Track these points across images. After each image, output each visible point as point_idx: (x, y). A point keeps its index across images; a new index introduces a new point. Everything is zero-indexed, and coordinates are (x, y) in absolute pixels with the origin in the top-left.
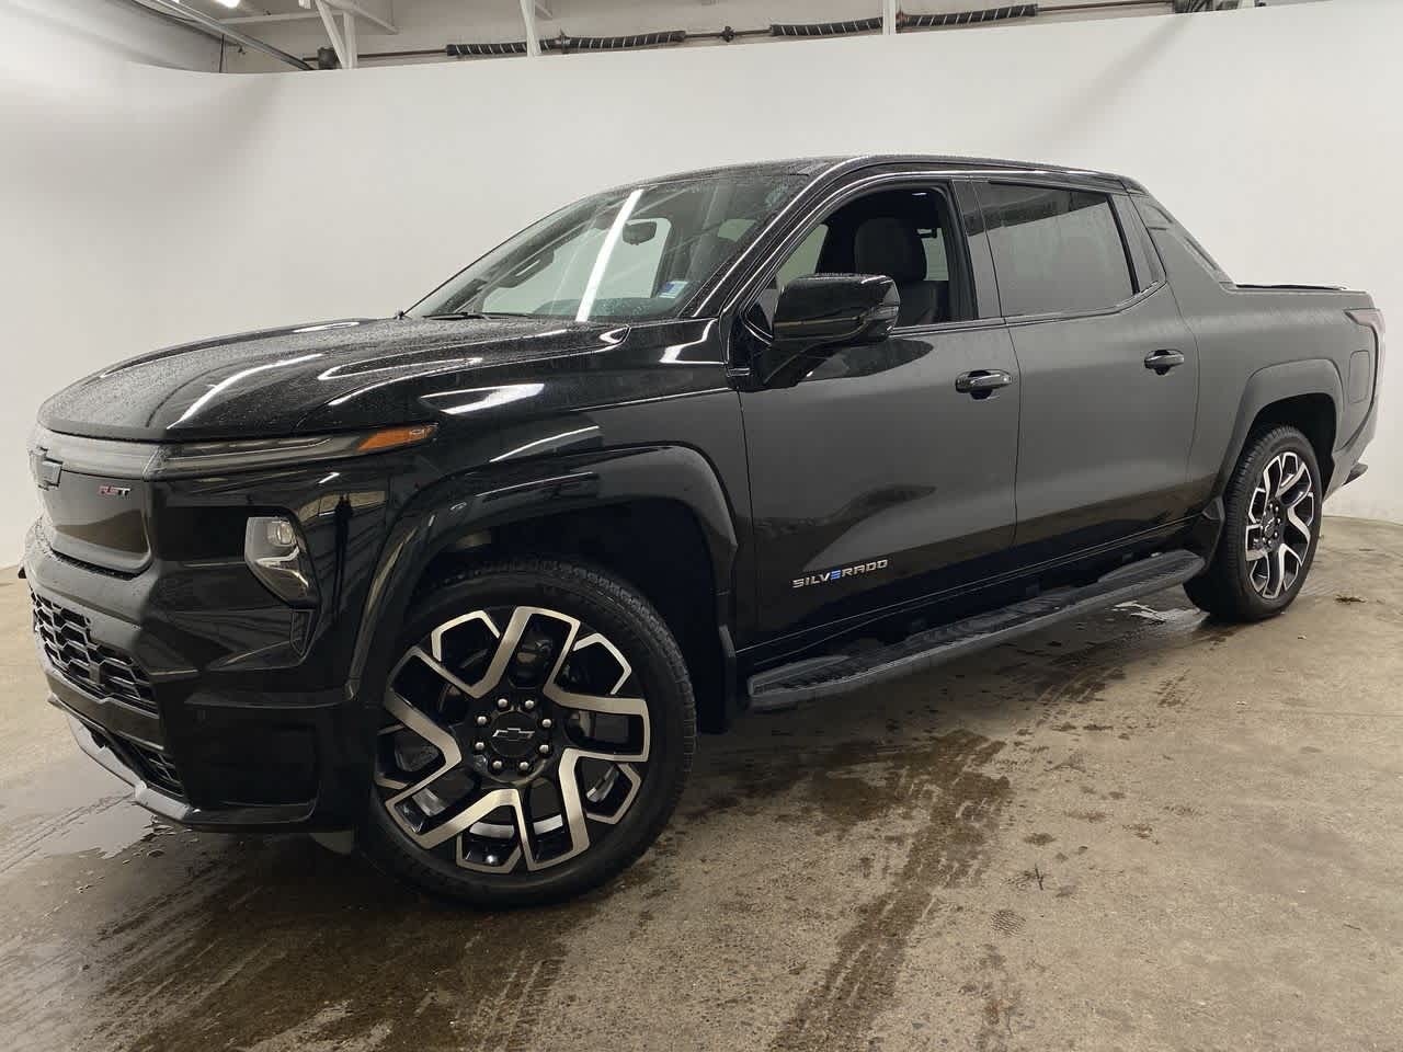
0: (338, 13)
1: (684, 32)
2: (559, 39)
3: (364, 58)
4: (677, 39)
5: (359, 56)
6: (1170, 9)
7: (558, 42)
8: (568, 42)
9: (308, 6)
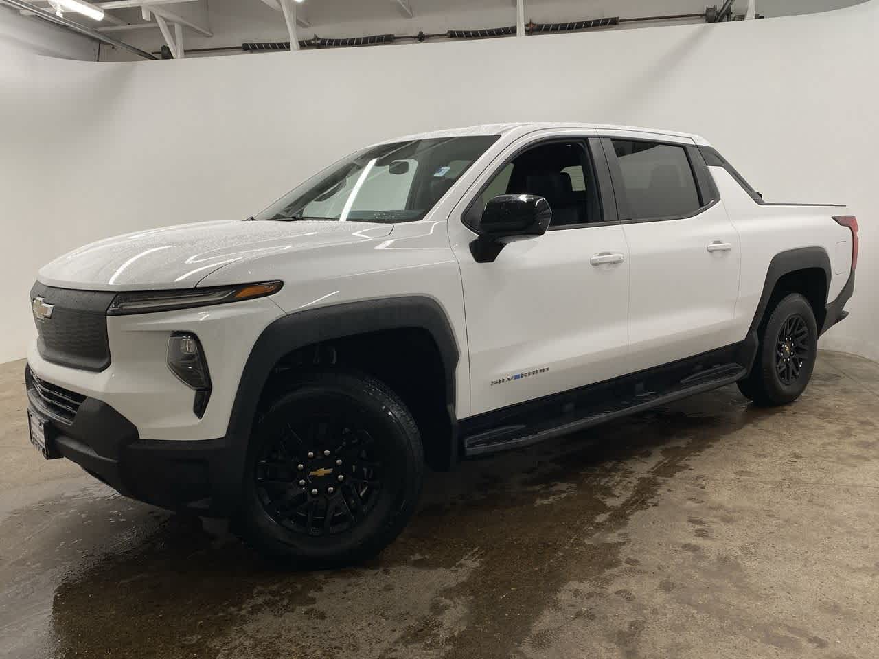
0: (169, 24)
1: (393, 35)
2: (314, 40)
3: (189, 52)
4: (388, 39)
5: (185, 51)
6: (705, 20)
7: (313, 42)
8: (319, 42)
9: (149, 19)
